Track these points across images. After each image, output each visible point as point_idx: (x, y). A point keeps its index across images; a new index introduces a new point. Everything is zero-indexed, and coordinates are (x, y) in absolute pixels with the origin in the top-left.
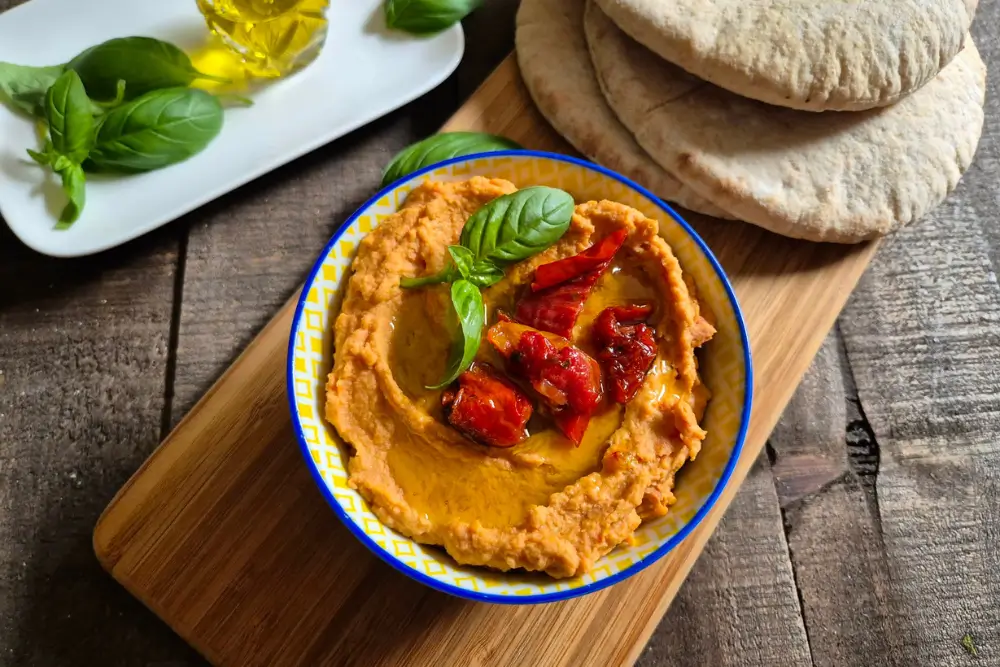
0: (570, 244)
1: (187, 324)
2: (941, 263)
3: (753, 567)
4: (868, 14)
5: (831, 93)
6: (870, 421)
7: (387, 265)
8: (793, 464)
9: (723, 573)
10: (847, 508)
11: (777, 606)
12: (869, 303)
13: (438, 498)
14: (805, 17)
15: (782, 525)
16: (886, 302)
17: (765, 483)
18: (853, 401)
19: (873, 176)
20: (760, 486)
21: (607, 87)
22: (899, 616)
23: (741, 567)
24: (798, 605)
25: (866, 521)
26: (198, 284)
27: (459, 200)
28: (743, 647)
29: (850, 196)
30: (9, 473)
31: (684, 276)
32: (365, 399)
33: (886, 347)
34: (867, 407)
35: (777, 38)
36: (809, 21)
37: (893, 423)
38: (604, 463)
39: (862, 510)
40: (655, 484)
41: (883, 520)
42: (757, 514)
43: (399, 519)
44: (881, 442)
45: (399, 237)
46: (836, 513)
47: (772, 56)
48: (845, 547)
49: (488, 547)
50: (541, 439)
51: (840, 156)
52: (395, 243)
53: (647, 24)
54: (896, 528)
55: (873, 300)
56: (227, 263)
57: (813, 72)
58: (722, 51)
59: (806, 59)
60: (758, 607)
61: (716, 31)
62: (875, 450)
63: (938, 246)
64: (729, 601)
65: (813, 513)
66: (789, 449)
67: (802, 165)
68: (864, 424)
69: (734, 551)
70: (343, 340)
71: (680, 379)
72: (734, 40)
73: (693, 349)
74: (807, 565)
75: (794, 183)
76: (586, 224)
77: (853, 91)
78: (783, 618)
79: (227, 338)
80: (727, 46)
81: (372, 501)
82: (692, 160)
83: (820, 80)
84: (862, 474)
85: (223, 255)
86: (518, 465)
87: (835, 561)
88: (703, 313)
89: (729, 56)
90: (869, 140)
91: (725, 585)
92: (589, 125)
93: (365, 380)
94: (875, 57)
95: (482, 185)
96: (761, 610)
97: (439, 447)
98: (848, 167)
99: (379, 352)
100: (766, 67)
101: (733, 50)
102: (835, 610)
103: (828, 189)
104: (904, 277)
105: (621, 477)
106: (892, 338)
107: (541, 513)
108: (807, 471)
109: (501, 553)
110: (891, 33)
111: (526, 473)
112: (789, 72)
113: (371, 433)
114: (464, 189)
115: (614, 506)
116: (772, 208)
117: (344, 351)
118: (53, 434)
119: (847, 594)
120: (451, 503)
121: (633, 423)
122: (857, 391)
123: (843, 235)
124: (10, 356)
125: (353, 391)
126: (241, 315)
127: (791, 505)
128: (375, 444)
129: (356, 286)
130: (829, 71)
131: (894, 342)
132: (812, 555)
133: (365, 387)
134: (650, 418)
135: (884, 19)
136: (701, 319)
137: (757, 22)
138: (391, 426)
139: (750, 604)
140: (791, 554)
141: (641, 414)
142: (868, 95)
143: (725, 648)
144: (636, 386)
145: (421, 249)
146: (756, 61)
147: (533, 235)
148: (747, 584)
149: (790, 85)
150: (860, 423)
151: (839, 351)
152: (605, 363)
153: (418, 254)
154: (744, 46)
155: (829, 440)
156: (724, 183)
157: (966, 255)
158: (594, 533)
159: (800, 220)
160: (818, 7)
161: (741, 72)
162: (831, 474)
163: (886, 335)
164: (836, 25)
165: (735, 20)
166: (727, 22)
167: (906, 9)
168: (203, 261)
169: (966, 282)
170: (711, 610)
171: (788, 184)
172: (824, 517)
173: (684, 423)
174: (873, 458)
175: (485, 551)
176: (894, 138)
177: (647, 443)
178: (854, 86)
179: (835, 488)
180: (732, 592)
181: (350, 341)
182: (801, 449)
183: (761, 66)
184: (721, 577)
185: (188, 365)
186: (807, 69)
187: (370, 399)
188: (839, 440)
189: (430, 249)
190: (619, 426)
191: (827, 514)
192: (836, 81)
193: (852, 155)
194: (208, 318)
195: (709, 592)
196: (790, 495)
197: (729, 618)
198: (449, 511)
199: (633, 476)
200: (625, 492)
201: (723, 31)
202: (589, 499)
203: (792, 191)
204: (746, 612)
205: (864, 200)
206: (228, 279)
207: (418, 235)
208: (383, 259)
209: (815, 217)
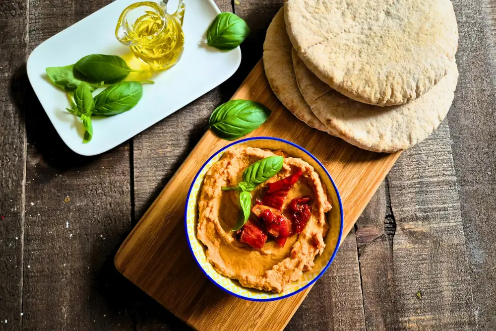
0: (282, 174)
1: (137, 177)
2: (431, 150)
3: (345, 269)
4: (405, 69)
5: (387, 101)
6: (394, 215)
7: (217, 184)
8: (364, 231)
9: (335, 271)
10: (382, 248)
11: (353, 282)
12: (400, 167)
13: (236, 264)
14: (379, 70)
15: (357, 253)
16: (407, 167)
18: (389, 207)
19: (402, 129)
20: (351, 240)
21: (300, 86)
22: (396, 285)
23: (341, 268)
24: (360, 282)
25: (388, 253)
26: (139, 161)
27: (242, 157)
28: (340, 296)
29: (392, 136)
30: (78, 235)
32: (211, 232)
33: (404, 185)
34: (394, 209)
35: (367, 79)
36: (381, 72)
37: (403, 216)
38: (290, 254)
39: (387, 248)
40: (308, 262)
41: (394, 252)
42: (348, 250)
43: (223, 272)
44: (397, 223)
45: (220, 173)
46: (377, 249)
47: (365, 87)
48: (379, 261)
49: (253, 283)
50: (270, 244)
51: (390, 120)
52: (219, 175)
53: (316, 68)
54: (398, 255)
55: (402, 166)
56: (149, 152)
57: (380, 94)
58: (345, 84)
59: (378, 89)
60: (346, 282)
61: (343, 74)
62: (395, 226)
63: (431, 143)
64: (336, 280)
65: (368, 249)
66: (363, 225)
67: (375, 124)
68: (392, 216)
70: (202, 211)
71: (319, 223)
72: (350, 79)
73: (324, 213)
74: (365, 268)
75: (371, 132)
76: (288, 168)
77: (395, 101)
78: (354, 286)
79: (152, 183)
80: (347, 81)
81: (214, 266)
82: (332, 122)
83: (383, 97)
84: (389, 234)
85: (148, 148)
86: (262, 254)
87: (375, 266)
88: (328, 200)
89: (348, 86)
90: (402, 114)
91: (335, 275)
92: (292, 101)
93: (211, 225)
94: (405, 87)
95: (250, 151)
97: (236, 248)
98: (393, 125)
99: (215, 216)
100: (362, 91)
101: (349, 84)
102: (373, 284)
103: (384, 134)
104: (415, 156)
105: (296, 260)
106: (407, 182)
107: (270, 272)
108: (368, 234)
109: (257, 285)
110: (413, 76)
111: (266, 256)
112: (370, 94)
113: (213, 243)
114: (244, 153)
115: (294, 270)
116: (361, 143)
117: (203, 216)
118: (92, 220)
119: (378, 278)
120: (240, 266)
121: (302, 240)
122: (391, 203)
123: (389, 151)
124: (70, 190)
125: (207, 229)
126: (157, 173)
127: (362, 246)
128: (214, 246)
129: (205, 192)
130: (386, 94)
131: (408, 183)
132: (367, 264)
133: (210, 227)
134: (307, 238)
135: (411, 71)
136: (327, 202)
137: (360, 70)
138: (220, 240)
139: (343, 281)
140: (360, 263)
141: (305, 237)
142: (402, 101)
143: (333, 296)
144: (303, 228)
145: (228, 176)
146: (358, 89)
147: (268, 174)
148: (343, 274)
149: (371, 99)
150: (390, 216)
151: (386, 187)
152: (293, 220)
153: (227, 178)
154: (353, 82)
155: (378, 222)
156: (343, 132)
157: (442, 146)
158: (287, 280)
159: (372, 146)
160: (385, 65)
161: (352, 93)
162: (377, 235)
163: (405, 181)
164: (391, 74)
165: (352, 69)
166: (348, 69)
167: (421, 66)
168: (139, 151)
169: (440, 158)
170: (329, 283)
171: (368, 132)
172: (373, 251)
173: (318, 242)
174: (393, 229)
175: (252, 284)
176: (412, 113)
177: (306, 247)
178: (396, 99)
179: (378, 240)
180: (337, 277)
181: (205, 212)
182: (367, 225)
183: (360, 91)
184: (334, 272)
185: (139, 194)
186: (378, 92)
187: (212, 231)
188: (382, 222)
189: (232, 177)
190: (297, 241)
191: (374, 249)
192: (389, 97)
193: (395, 120)
194: (145, 175)
195: (329, 277)
196: (362, 242)
197: (335, 286)
198: (240, 269)
199: (300, 260)
200: (297, 265)
201: (346, 74)
202: (286, 268)
203: (370, 135)
204: (342, 284)
205: (398, 138)
206: (151, 159)
207: (227, 172)
208: (215, 182)
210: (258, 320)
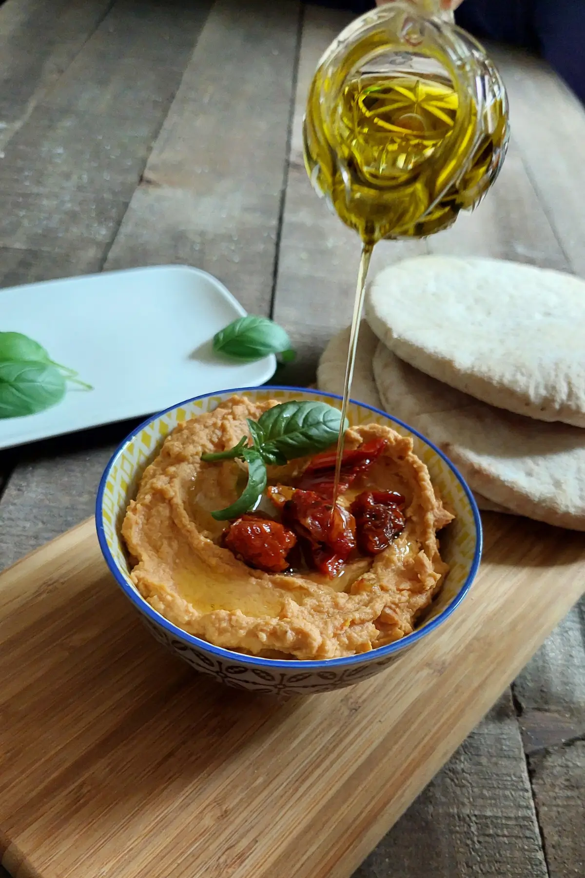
3: (495, 799)
5: (561, 406)
7: (194, 438)
8: (538, 719)
9: (466, 801)
11: (517, 837)
14: (540, 354)
15: (525, 767)
17: (511, 730)
20: (505, 732)
23: (483, 797)
24: (540, 839)
28: (482, 870)
31: (432, 480)
32: (158, 522)
38: (351, 588)
40: (393, 606)
42: (502, 755)
45: (207, 424)
46: (579, 764)
52: (203, 427)
53: (419, 351)
56: (41, 497)
57: (546, 389)
58: (476, 370)
59: (540, 380)
60: (498, 836)
61: (472, 358)
64: (470, 826)
65: (554, 762)
66: (535, 706)
69: (477, 783)
70: (149, 479)
71: (423, 548)
72: (486, 363)
73: (435, 529)
74: (549, 806)
75: (535, 474)
76: (357, 436)
77: (578, 407)
78: (524, 848)
80: (480, 367)
81: (148, 595)
82: (451, 448)
83: (551, 395)
85: (40, 490)
88: (445, 506)
89: (482, 373)
91: (466, 811)
93: (161, 509)
96: (501, 838)
99: (176, 492)
100: (509, 381)
101: (484, 369)
102: (577, 850)
103: (563, 482)
105: (364, 596)
107: (294, 607)
108: (550, 726)
109: (255, 629)
112: (527, 387)
113: (157, 549)
116: (516, 488)
117: (148, 486)
120: (215, 606)
121: (379, 571)
125: (148, 518)
127: (535, 753)
128: (159, 557)
129: (167, 449)
132: (555, 798)
133: (159, 515)
134: (395, 568)
136: (443, 508)
137: (504, 355)
138: (175, 544)
139: (491, 832)
140: (534, 794)
141: (388, 564)
143: (464, 869)
145: (222, 436)
146: (502, 377)
147: (314, 432)
148: (489, 813)
149: (529, 395)
152: (361, 522)
153: (220, 439)
154: (492, 367)
155: (573, 703)
156: (476, 466)
161: (490, 384)
162: (575, 732)
164: (563, 362)
165: (488, 354)
166: (482, 354)
168: (20, 492)
170: (452, 832)
171: (529, 474)
172: (567, 766)
173: (422, 567)
175: (241, 628)
177: (391, 580)
178: (579, 404)
179: (579, 743)
181: (154, 481)
182: (546, 708)
183: (506, 381)
184: (463, 804)
187: (162, 523)
189: (230, 435)
190: (368, 570)
192: (564, 398)
194: (14, 532)
195: (450, 815)
196: (535, 743)
197: (469, 842)
200: (367, 603)
204: (487, 839)
206: (39, 508)
207: (222, 425)
208: (192, 435)
209: (552, 500)
210: (230, 870)
